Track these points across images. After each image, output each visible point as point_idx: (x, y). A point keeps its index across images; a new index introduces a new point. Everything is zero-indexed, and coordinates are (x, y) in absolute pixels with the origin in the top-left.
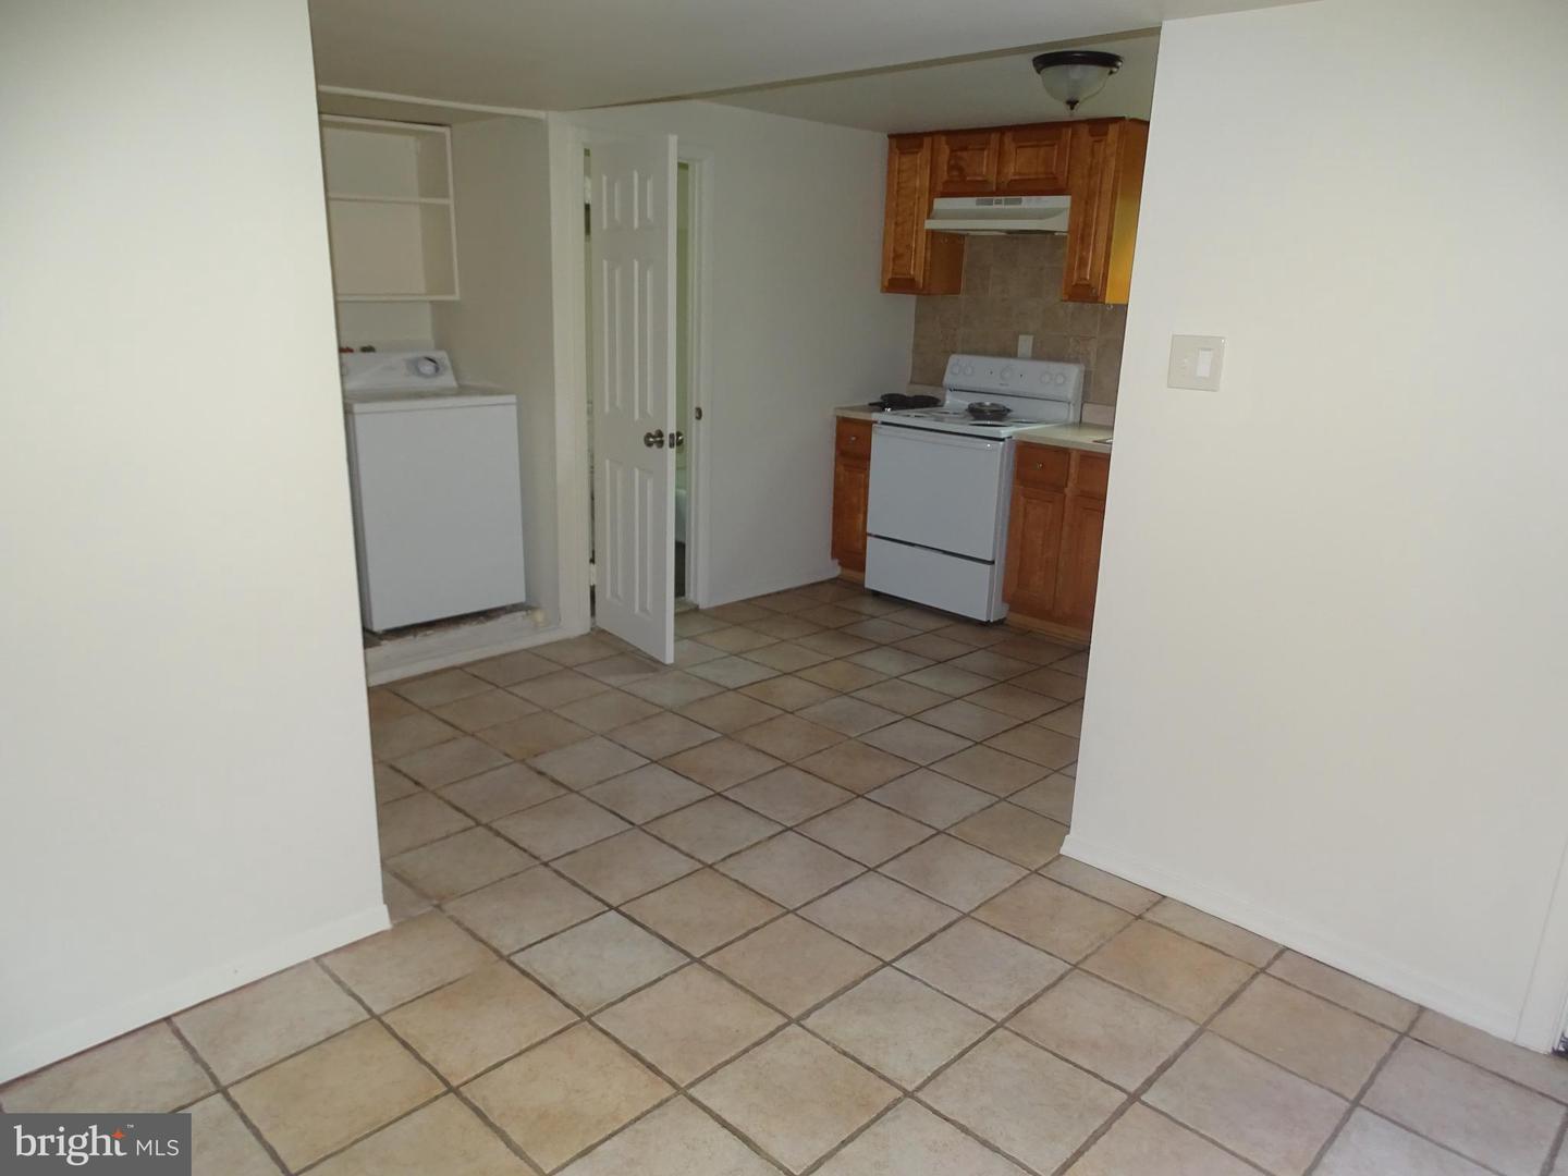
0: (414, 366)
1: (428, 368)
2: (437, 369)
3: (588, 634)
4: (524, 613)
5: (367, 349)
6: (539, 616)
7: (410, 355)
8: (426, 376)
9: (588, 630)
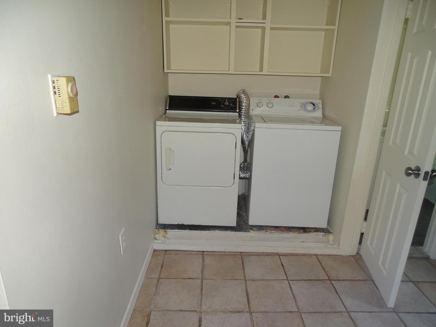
0: (304, 106)
1: (310, 107)
2: (314, 109)
3: (353, 256)
4: (323, 234)
5: (286, 97)
6: (331, 237)
7: (303, 101)
8: (309, 111)
9: (354, 253)
